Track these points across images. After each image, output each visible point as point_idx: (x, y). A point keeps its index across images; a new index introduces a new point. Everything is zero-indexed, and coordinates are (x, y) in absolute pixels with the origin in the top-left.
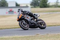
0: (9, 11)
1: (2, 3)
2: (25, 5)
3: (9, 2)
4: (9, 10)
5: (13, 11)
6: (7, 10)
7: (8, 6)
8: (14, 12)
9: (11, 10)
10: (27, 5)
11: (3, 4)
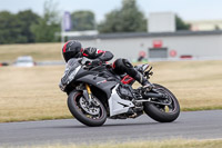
0: (150, 50)
1: (126, 20)
2: (210, 28)
3: (151, 14)
4: (151, 46)
5: (165, 49)
6: (142, 45)
7: (145, 30)
8: (169, 50)
9: (157, 43)
10: (217, 28)
11: (127, 23)
